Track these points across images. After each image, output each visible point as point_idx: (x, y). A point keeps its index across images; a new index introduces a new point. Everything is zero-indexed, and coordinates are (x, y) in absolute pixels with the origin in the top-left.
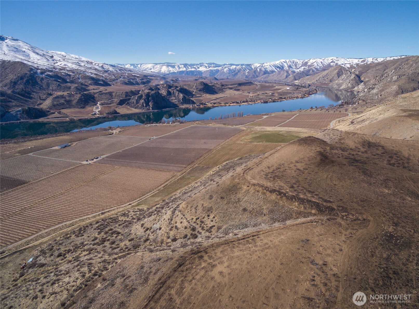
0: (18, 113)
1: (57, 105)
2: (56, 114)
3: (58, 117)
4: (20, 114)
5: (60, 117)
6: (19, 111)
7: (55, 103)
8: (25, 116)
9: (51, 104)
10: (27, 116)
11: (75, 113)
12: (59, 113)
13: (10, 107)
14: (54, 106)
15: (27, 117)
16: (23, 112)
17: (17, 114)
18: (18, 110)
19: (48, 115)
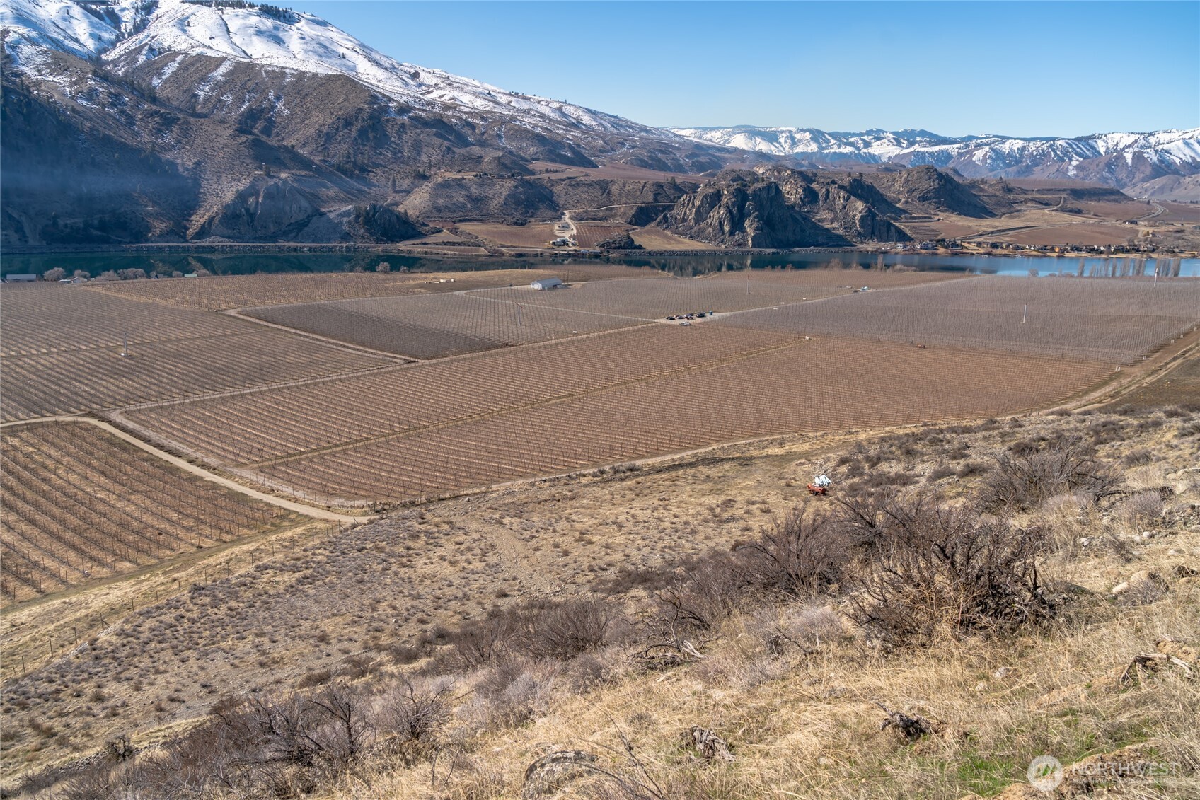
0: (345, 220)
1: (446, 207)
2: (446, 235)
3: (453, 244)
4: (349, 222)
5: (460, 244)
6: (347, 214)
7: (440, 201)
8: (362, 231)
9: (430, 203)
10: (367, 230)
11: (502, 235)
12: (455, 231)
13: (323, 201)
14: (438, 210)
15: (366, 235)
16: (358, 217)
17: (341, 223)
18: (344, 209)
19: (425, 235)
